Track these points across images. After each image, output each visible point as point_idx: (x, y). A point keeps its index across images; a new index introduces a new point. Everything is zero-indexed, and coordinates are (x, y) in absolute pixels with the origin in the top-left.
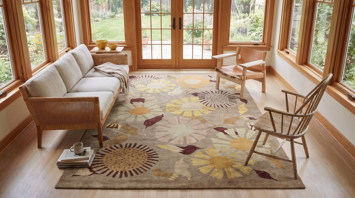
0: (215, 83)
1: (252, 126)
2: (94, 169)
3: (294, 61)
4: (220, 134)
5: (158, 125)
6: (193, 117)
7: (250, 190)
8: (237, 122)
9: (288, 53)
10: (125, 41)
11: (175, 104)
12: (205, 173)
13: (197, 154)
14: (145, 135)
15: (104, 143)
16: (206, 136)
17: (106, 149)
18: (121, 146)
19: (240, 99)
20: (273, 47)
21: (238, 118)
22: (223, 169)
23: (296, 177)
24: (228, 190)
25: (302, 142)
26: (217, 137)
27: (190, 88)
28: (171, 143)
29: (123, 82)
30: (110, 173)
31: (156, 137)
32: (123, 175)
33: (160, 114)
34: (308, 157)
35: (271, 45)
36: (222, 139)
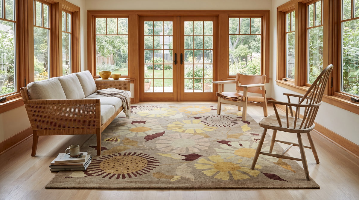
0: (216, 111)
1: (257, 140)
2: (90, 173)
3: (293, 85)
4: (224, 146)
5: (159, 139)
6: (195, 133)
7: (260, 190)
8: (241, 137)
9: (287, 81)
10: (128, 75)
11: (176, 124)
12: (209, 175)
13: (200, 160)
14: (146, 146)
15: (102, 152)
16: (210, 147)
17: (104, 157)
18: (120, 154)
19: (243, 121)
20: (272, 79)
21: (241, 135)
22: (229, 172)
23: (308, 178)
24: (235, 190)
25: (310, 146)
26: (221, 148)
27: (192, 114)
28: (172, 152)
29: (125, 102)
30: (107, 175)
31: (158, 147)
32: (121, 176)
33: (162, 131)
34: (318, 162)
35: (270, 77)
36: (226, 149)
